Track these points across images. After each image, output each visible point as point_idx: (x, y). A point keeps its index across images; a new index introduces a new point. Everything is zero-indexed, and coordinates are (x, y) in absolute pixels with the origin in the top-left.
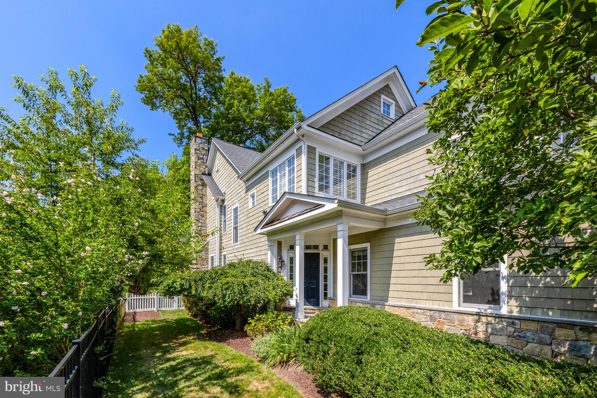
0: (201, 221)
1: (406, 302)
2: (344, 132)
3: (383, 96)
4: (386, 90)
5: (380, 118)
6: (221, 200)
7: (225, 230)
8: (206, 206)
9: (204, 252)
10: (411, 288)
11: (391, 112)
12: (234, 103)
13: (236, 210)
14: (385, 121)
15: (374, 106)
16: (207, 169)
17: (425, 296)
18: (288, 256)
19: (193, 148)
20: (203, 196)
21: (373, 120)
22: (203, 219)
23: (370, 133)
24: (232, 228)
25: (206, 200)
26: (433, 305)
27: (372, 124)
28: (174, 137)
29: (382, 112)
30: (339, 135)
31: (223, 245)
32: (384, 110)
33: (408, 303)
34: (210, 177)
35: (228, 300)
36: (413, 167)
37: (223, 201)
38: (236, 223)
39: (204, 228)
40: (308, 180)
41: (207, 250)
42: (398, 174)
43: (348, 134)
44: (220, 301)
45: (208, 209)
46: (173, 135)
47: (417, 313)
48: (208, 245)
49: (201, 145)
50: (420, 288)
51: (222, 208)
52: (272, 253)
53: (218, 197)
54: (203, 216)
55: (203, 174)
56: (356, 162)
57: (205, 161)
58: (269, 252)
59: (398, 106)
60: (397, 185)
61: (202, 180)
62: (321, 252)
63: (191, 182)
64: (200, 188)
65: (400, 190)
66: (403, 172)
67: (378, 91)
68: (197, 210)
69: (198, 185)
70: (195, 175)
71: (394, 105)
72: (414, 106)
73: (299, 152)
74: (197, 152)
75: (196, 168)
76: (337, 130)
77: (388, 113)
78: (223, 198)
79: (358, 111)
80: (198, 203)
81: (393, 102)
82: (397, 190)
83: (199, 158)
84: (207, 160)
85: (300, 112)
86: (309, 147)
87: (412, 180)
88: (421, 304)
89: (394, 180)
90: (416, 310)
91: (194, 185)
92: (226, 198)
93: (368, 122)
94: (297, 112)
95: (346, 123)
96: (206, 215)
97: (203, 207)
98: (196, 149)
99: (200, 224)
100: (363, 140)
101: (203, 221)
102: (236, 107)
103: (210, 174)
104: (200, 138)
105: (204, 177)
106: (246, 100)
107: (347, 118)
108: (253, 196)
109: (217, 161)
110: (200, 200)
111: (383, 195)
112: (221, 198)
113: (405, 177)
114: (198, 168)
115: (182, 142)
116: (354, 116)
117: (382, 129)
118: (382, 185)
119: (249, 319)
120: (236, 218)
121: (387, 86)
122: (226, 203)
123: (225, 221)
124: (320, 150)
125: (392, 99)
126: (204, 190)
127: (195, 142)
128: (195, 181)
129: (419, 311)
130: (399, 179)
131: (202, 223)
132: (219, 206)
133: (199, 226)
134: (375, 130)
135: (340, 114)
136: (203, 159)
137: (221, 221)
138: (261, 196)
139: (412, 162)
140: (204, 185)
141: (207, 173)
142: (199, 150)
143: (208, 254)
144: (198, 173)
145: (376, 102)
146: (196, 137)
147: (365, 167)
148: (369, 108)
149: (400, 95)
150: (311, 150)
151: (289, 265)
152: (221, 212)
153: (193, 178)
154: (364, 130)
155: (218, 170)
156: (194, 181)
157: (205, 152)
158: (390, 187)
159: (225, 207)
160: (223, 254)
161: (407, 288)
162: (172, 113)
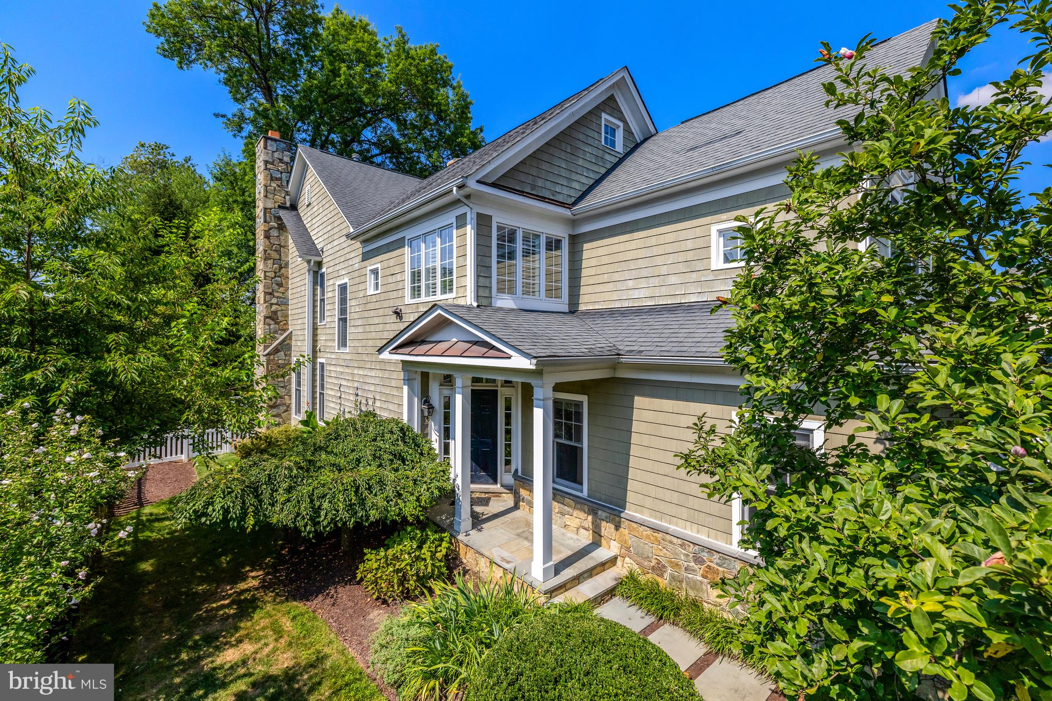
0: (276, 294)
1: (651, 516)
2: (540, 183)
3: (604, 116)
4: (609, 104)
5: (600, 153)
6: (315, 262)
7: (323, 317)
8: (287, 265)
9: (282, 353)
10: (660, 493)
11: (616, 140)
12: (340, 69)
13: (343, 288)
14: (607, 157)
15: (591, 133)
16: (288, 198)
17: (684, 513)
18: (440, 394)
19: (261, 159)
20: (280, 248)
21: (588, 157)
22: (281, 289)
23: (584, 180)
24: (336, 320)
25: (287, 256)
26: (698, 532)
27: (587, 165)
28: (225, 120)
29: (603, 143)
30: (532, 189)
31: (320, 345)
32: (606, 138)
33: (656, 518)
34: (294, 213)
35: (325, 523)
36: (659, 261)
37: (319, 264)
38: (343, 311)
39: (283, 308)
40: (478, 276)
41: (289, 347)
42: (632, 265)
43: (548, 185)
44: (308, 528)
45: (290, 272)
46: (223, 116)
47: (671, 542)
48: (291, 339)
49: (276, 155)
50: (675, 497)
51: (318, 277)
52: (411, 389)
53: (309, 258)
54: (280, 285)
55: (280, 207)
56: (560, 232)
57: (284, 183)
58: (406, 388)
59: (628, 131)
60: (630, 284)
61: (279, 218)
62: (499, 389)
63: (258, 220)
64: (274, 233)
65: (636, 294)
66: (641, 263)
67: (597, 107)
68: (268, 274)
69: (270, 229)
70: (265, 209)
71: (621, 129)
72: (653, 130)
73: (461, 222)
74: (269, 166)
75: (266, 196)
76: (529, 180)
77: (613, 144)
78: (318, 259)
79: (564, 144)
80: (270, 262)
81: (621, 124)
82: (631, 292)
83: (272, 179)
84: (288, 182)
85: (460, 87)
86: (479, 215)
87: (655, 282)
88: (677, 525)
89: (627, 275)
90: (668, 537)
91: (263, 227)
92: (325, 261)
93: (581, 162)
94: (454, 89)
95: (545, 166)
96: (287, 283)
97: (281, 268)
98: (266, 162)
99: (274, 301)
100: (573, 193)
101: (281, 295)
102: (343, 77)
103: (294, 207)
104: (275, 140)
105: (282, 213)
106: (362, 65)
107: (545, 157)
108: (375, 272)
109: (307, 188)
110: (275, 255)
111: (607, 296)
112: (314, 259)
113: (644, 273)
114: (270, 196)
115: (242, 128)
116: (557, 153)
117: (603, 171)
118: (605, 278)
119: (365, 551)
120: (343, 301)
121: (612, 98)
122: (324, 270)
123: (322, 300)
124: (499, 218)
125: (620, 119)
126: (282, 238)
127: (265, 148)
128: (265, 221)
129: (675, 540)
130: (634, 274)
131: (278, 297)
132: (311, 272)
133: (272, 304)
134: (591, 175)
135: (534, 152)
136: (280, 179)
137: (314, 301)
138: (390, 279)
139: (656, 251)
140: (282, 227)
141: (288, 204)
142: (272, 163)
143: (290, 356)
144: (270, 205)
145: (594, 126)
146: (267, 139)
147: (576, 241)
148: (582, 137)
149: (632, 112)
150: (483, 222)
151: (443, 410)
152: (315, 283)
153: (262, 214)
154: (575, 177)
155: (310, 204)
156: (262, 220)
157: (284, 166)
158: (619, 286)
159: (322, 275)
160: (319, 360)
161: (653, 491)
162: (221, 71)
